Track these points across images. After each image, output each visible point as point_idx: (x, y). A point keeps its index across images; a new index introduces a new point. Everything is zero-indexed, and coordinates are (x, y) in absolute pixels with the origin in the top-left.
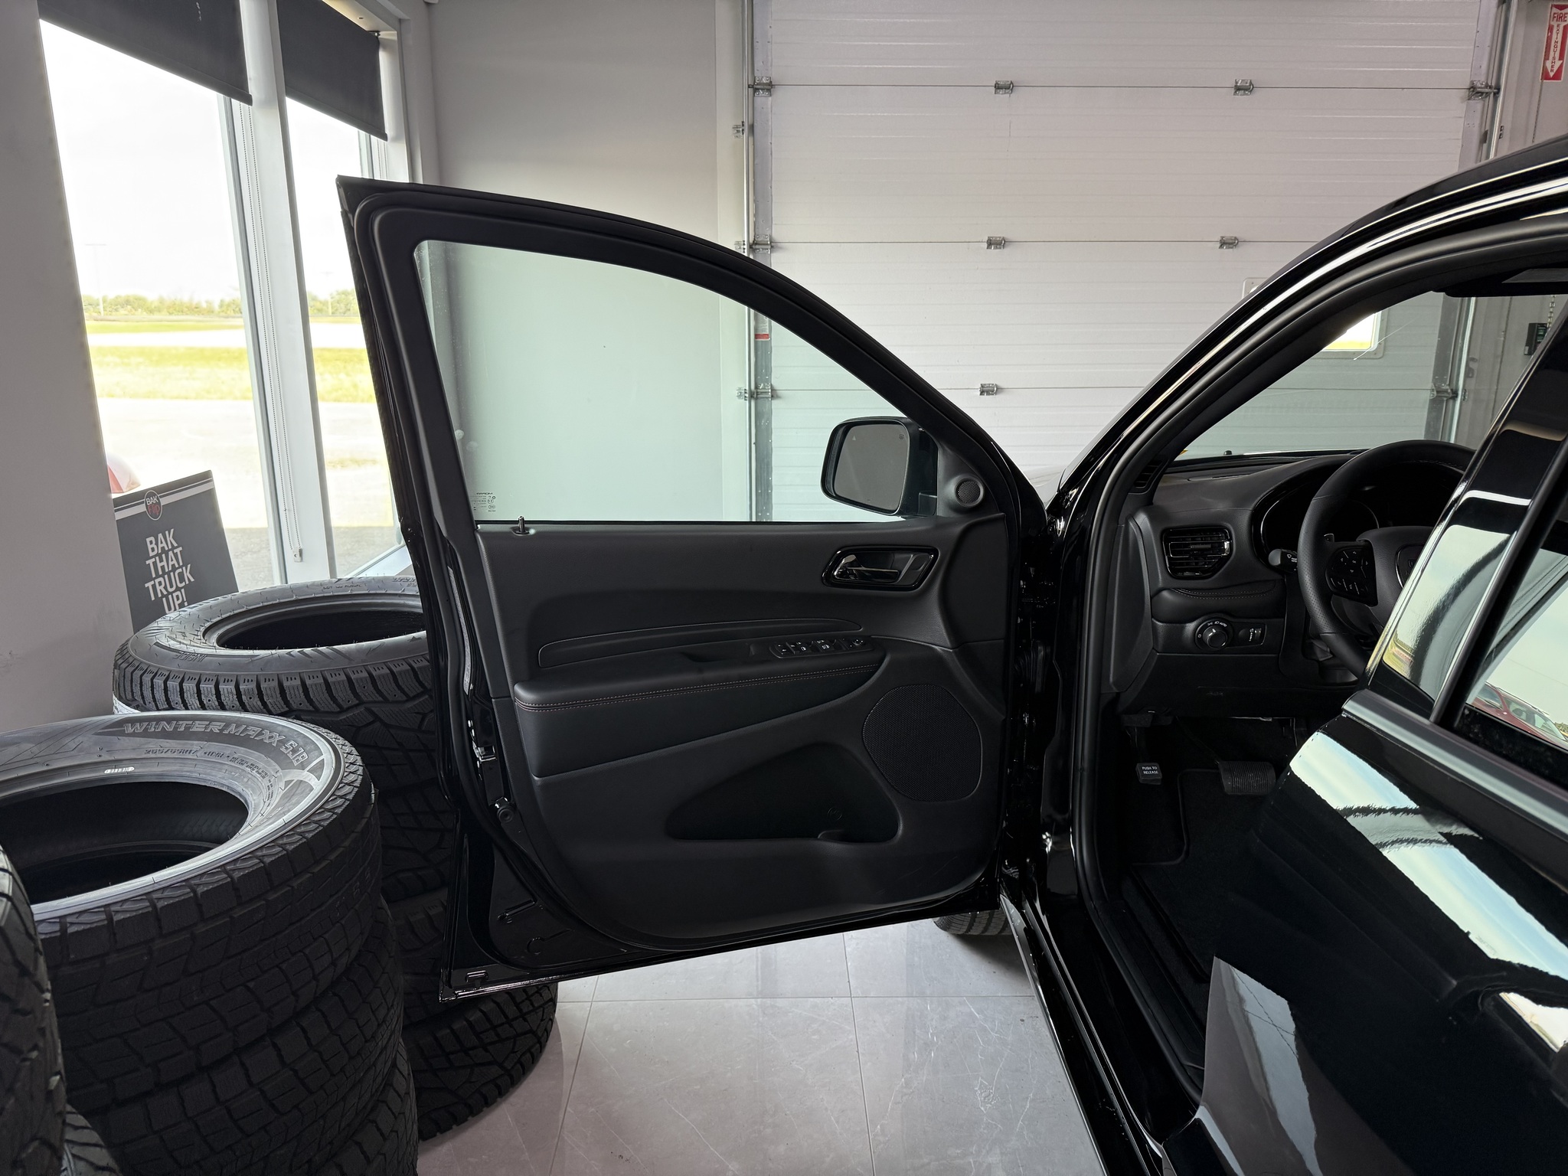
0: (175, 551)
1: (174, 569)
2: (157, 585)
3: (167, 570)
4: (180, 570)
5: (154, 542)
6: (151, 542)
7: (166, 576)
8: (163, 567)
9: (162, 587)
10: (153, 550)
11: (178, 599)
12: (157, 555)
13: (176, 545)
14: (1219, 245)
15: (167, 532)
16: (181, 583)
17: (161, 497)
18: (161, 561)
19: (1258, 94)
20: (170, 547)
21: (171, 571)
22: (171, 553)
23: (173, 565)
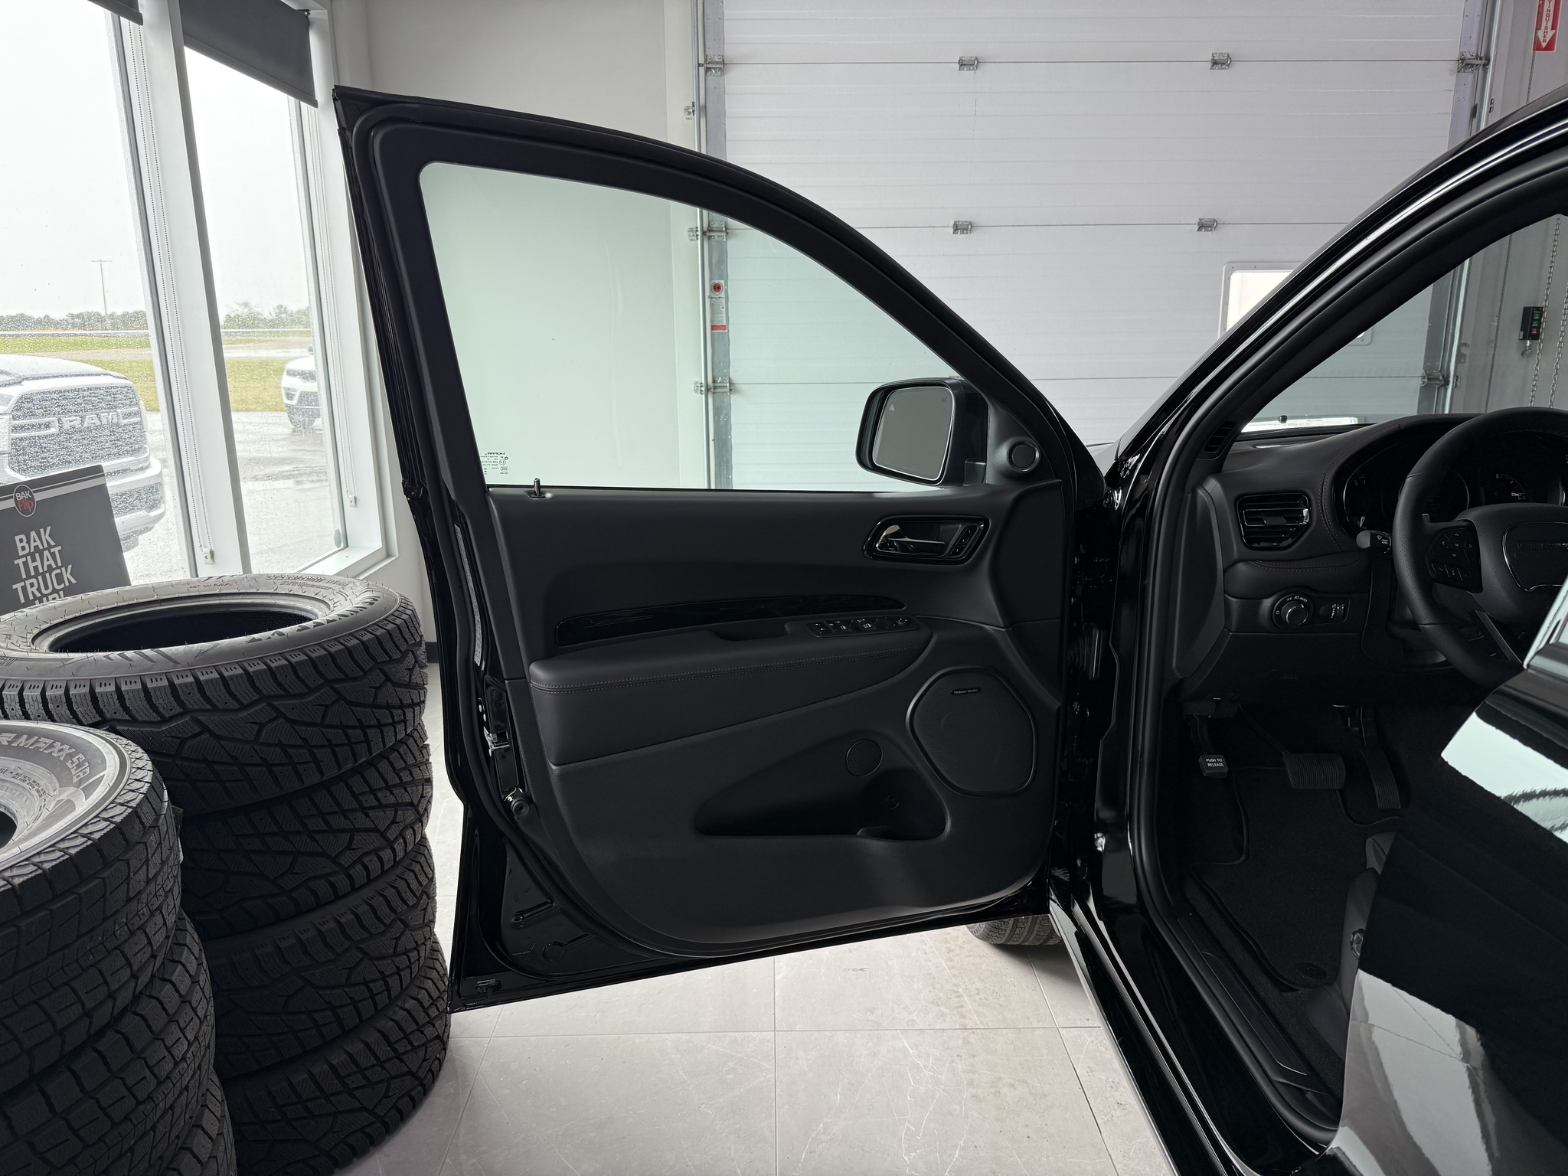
0: (52, 550)
1: (50, 569)
2: (28, 586)
3: (41, 571)
4: (59, 571)
5: (25, 540)
6: (21, 541)
7: (40, 578)
8: (36, 568)
9: (34, 589)
10: (23, 548)
12: (29, 554)
13: (53, 544)
14: (1197, 227)
15: (42, 530)
16: (58, 585)
17: (35, 492)
18: (34, 560)
19: (1236, 68)
20: (46, 546)
21: (47, 572)
22: (46, 553)
23: (49, 566)
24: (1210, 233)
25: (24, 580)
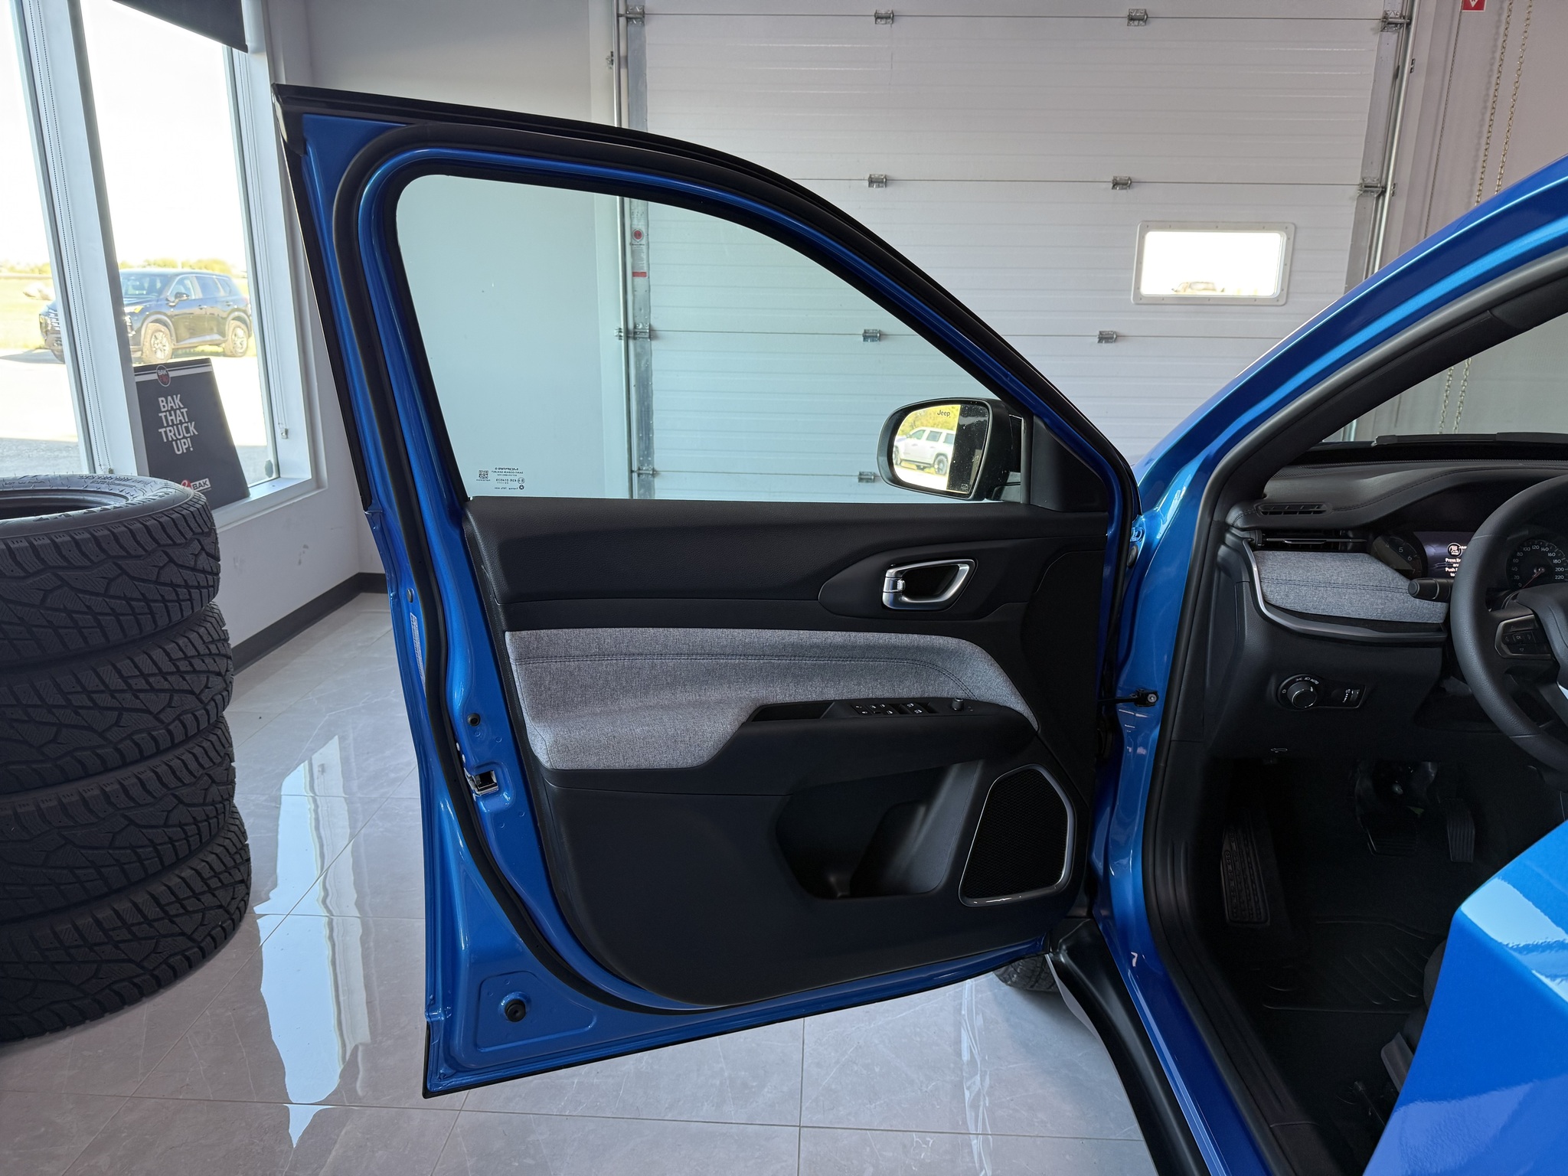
0: (182, 410)
1: (181, 423)
2: (168, 432)
3: (174, 423)
4: (186, 425)
5: (165, 402)
6: (162, 401)
7: (175, 427)
8: (172, 420)
9: (172, 434)
10: (164, 407)
11: (185, 444)
12: (170, 411)
13: (182, 406)
14: (1110, 185)
15: (175, 396)
16: (187, 433)
17: (169, 371)
18: (171, 415)
19: (1150, 25)
20: (178, 407)
21: (179, 425)
22: (178, 411)
23: (180, 420)
24: (1124, 191)
25: (165, 427)
